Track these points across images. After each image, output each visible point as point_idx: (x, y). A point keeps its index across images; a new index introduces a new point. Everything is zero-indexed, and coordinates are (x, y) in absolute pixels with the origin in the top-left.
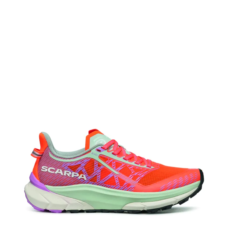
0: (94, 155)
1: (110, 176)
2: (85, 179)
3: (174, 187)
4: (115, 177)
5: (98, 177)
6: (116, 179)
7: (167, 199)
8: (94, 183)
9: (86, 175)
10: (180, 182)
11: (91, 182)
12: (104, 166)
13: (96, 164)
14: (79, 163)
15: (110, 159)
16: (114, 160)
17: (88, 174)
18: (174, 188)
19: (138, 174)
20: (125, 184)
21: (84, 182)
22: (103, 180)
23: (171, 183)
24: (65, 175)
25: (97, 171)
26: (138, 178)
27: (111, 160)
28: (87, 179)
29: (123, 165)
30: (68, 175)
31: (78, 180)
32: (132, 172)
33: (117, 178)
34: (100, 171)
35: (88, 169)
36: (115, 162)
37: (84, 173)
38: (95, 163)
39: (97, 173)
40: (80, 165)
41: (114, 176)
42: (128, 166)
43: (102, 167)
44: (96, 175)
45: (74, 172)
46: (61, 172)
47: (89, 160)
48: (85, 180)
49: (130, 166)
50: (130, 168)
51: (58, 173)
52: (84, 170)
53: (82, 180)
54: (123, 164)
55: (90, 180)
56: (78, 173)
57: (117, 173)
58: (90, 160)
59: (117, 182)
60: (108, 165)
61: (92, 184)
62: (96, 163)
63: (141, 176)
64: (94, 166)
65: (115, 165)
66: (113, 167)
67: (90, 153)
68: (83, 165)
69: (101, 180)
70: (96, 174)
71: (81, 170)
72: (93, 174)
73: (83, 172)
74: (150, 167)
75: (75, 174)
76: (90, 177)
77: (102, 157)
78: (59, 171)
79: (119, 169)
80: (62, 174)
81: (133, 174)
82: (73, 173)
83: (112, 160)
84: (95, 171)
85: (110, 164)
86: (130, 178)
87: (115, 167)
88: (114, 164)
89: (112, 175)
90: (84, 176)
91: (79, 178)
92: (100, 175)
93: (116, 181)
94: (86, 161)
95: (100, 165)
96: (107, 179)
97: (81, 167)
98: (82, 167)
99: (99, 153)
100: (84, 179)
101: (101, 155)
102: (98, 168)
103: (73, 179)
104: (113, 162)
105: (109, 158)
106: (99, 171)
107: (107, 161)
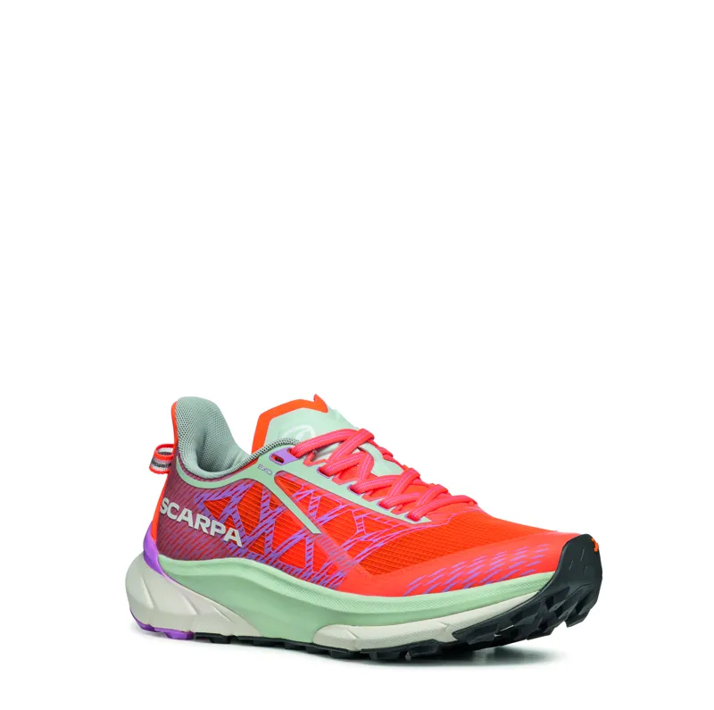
0: (264, 473)
1: (297, 537)
2: (239, 544)
3: (448, 585)
4: (308, 542)
5: (267, 539)
6: (307, 548)
7: (421, 620)
8: (258, 557)
9: (240, 532)
10: (471, 571)
11: (251, 552)
12: (284, 508)
13: (264, 501)
14: (227, 494)
15: (308, 486)
16: (318, 491)
17: (246, 530)
18: (448, 588)
19: (372, 536)
20: (326, 565)
21: (236, 553)
22: (278, 549)
23: (443, 572)
24: (197, 527)
25: (267, 522)
26: (367, 550)
27: (308, 489)
28: (243, 544)
29: (341, 507)
30: (204, 527)
31: (225, 544)
32: (358, 531)
33: (312, 546)
34: (273, 522)
35: (246, 514)
36: (319, 498)
37: (237, 526)
38: (263, 498)
39: (267, 527)
40: (228, 498)
41: (307, 538)
42: (353, 511)
43: (278, 510)
44: (264, 533)
45: (217, 518)
46: (189, 519)
47: (250, 485)
48: (239, 547)
49: (362, 510)
50: (356, 518)
51: (183, 521)
52: (237, 517)
53: (232, 544)
54: (343, 504)
55: (251, 549)
56: (225, 524)
57: (314, 530)
58: (254, 486)
59: (308, 558)
60: (297, 504)
61: (255, 560)
62: (267, 496)
63: (377, 545)
64: (259, 504)
65: (317, 505)
66: (311, 511)
67: (255, 466)
68: (235, 500)
69: (273, 549)
70: (263, 530)
71: (230, 517)
72: (257, 528)
73: (235, 521)
74: (415, 519)
75: (218, 527)
76: (249, 539)
77: (285, 480)
78: (186, 515)
79: (326, 518)
80: (191, 524)
81: (357, 536)
82: (215, 522)
83: (311, 491)
84: (261, 519)
85: (303, 503)
86: (345, 547)
87: (314, 513)
88: (316, 502)
89: (301, 537)
90: (237, 532)
91: (226, 539)
92: (272, 534)
93: (307, 553)
94: (242, 488)
95: (275, 503)
96: (287, 548)
97: (230, 507)
98: (233, 507)
99: (277, 467)
100: (235, 543)
101: (281, 474)
102: (271, 511)
103: (214, 540)
104: (314, 496)
105: (303, 485)
106: (271, 521)
107: (297, 493)
